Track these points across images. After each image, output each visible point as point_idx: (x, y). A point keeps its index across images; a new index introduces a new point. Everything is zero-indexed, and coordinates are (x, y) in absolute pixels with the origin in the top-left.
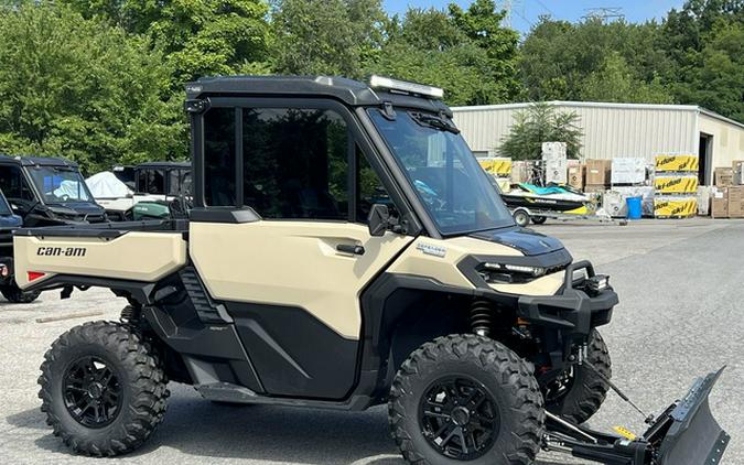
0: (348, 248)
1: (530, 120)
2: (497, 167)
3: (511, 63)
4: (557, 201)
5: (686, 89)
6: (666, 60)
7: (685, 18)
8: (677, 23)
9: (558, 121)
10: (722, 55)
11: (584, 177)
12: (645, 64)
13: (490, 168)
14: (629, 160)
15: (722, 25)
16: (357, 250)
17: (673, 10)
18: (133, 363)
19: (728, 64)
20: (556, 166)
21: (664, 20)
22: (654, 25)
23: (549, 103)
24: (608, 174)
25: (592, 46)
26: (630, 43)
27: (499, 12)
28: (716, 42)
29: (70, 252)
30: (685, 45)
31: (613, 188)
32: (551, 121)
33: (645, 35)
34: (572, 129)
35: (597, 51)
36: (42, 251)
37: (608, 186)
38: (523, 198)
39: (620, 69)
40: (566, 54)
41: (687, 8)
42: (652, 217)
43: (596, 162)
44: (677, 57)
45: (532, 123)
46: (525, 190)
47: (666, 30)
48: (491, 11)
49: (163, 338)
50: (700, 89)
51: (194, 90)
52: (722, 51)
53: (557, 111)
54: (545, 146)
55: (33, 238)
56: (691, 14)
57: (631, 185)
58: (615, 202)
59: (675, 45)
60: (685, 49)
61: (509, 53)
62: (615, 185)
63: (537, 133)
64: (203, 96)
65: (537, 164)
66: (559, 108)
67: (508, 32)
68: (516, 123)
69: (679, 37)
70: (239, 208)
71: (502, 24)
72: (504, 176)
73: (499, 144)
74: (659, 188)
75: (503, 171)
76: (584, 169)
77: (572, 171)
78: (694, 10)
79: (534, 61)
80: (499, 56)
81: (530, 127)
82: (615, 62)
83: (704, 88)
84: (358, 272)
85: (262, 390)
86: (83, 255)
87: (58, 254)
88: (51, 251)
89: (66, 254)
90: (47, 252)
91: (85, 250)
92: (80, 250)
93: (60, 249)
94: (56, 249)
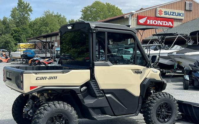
0: (138, 72)
16: (140, 72)
29: (51, 78)
36: (38, 78)
49: (84, 104)
55: (33, 74)
84: (141, 78)
85: (113, 115)
86: (56, 79)
87: (45, 79)
88: (42, 78)
89: (49, 79)
90: (40, 79)
91: (57, 77)
92: (55, 77)
93: (46, 77)
94: (44, 77)
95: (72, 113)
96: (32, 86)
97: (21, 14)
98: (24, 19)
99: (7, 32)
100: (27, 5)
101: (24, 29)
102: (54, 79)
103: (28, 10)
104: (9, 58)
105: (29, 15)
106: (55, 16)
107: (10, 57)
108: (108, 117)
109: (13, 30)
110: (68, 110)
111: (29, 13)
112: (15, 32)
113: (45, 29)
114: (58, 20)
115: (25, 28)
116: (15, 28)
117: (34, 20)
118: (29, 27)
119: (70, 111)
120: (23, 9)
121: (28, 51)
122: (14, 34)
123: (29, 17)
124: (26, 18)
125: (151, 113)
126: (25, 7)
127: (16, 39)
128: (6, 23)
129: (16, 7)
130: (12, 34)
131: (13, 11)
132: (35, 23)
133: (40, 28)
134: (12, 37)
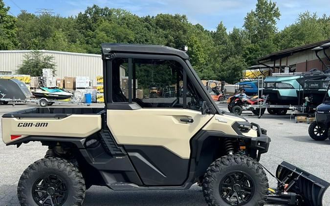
0: (186, 120)
1: (31, 58)
2: (24, 80)
3: (13, 31)
4: (59, 95)
5: (90, 47)
6: (79, 34)
7: (85, 17)
8: (82, 18)
9: (45, 59)
10: (103, 34)
11: (64, 85)
12: (70, 35)
13: (21, 80)
14: (84, 78)
15: (102, 21)
16: (190, 121)
17: (81, 13)
18: (75, 176)
19: (106, 38)
20: (51, 79)
21: (76, 17)
22: (72, 19)
23: (40, 51)
24: (74, 84)
25: (47, 26)
26: (63, 25)
27: (7, 7)
28: (100, 28)
29: (38, 125)
30: (86, 28)
31: (77, 90)
32: (41, 59)
33: (69, 23)
34: (51, 63)
35: (49, 28)
36: (21, 125)
37: (74, 89)
38: (43, 94)
39: (63, 37)
40: (36, 29)
41: (87, 12)
42: (96, 102)
43: (69, 78)
44: (83, 33)
45: (32, 60)
46: (43, 90)
47: (77, 21)
48: (3, 6)
49: (91, 164)
50: (95, 47)
51: (107, 49)
52: (103, 32)
53: (44, 55)
54: (44, 70)
55: (15, 119)
56: (88, 15)
57: (84, 88)
58: (80, 96)
59: (82, 28)
60: (86, 30)
61: (11, 27)
62: (78, 88)
63: (35, 64)
64: (112, 52)
65: (42, 78)
66: (44, 54)
67: (11, 17)
68: (24, 59)
69: (84, 25)
70: (131, 103)
71: (8, 13)
72: (28, 84)
73: (17, 69)
74: (99, 90)
75: (27, 81)
76: (64, 81)
77: (58, 82)
78: (89, 13)
79: (20, 31)
80: (7, 28)
81: (31, 61)
82: (60, 34)
83: (97, 47)
84: (191, 130)
85: (142, 184)
86: (46, 126)
87: (31, 126)
88: (26, 125)
89: (36, 126)
90: (24, 126)
91: (47, 124)
92: (44, 124)
93: (32, 124)
94: (29, 124)
95: (70, 176)
96: (14, 134)
97: (262, 22)
98: (265, 30)
99: (238, 53)
100: (272, 6)
101: (265, 47)
102: (43, 126)
103: (274, 14)
104: (221, 95)
105: (274, 22)
106: (319, 21)
107: (222, 92)
108: (133, 186)
109: (247, 48)
110: (63, 170)
111: (275, 18)
112: (250, 52)
113: (298, 44)
114: (324, 29)
115: (266, 45)
116: (250, 46)
117: (283, 29)
118: (274, 43)
119: (67, 172)
120: (265, 13)
121: (245, 83)
122: (248, 55)
123: (273, 25)
124: (270, 28)
125: (208, 187)
126: (268, 10)
127: (251, 63)
128: (236, 39)
129: (254, 10)
130: (245, 56)
131: (249, 19)
132: (283, 35)
133: (289, 44)
134: (245, 60)
